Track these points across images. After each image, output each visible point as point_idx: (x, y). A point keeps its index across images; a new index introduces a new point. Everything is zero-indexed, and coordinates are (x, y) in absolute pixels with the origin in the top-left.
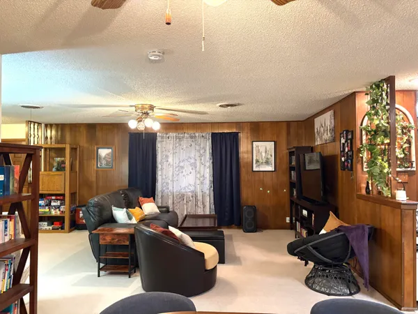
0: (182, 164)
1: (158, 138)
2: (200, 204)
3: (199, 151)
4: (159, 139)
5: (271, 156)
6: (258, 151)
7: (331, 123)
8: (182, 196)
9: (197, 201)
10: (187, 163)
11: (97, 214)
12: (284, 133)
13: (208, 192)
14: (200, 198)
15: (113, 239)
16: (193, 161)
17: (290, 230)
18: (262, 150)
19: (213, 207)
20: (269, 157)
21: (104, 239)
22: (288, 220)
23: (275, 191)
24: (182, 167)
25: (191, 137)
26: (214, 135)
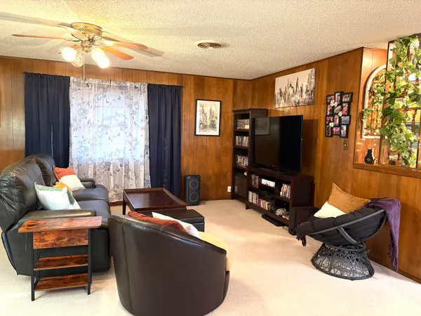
0: (106, 123)
1: (71, 84)
2: (131, 174)
3: (130, 106)
4: (73, 86)
5: (216, 118)
6: (203, 112)
7: (310, 83)
8: (107, 166)
9: (127, 170)
10: (114, 122)
11: (16, 198)
12: (230, 92)
13: (142, 160)
14: (132, 167)
15: (58, 239)
16: (122, 119)
17: (231, 200)
18: (207, 110)
19: (148, 178)
20: (214, 119)
21: (43, 240)
22: (229, 189)
23: (219, 159)
24: (107, 127)
25: (121, 88)
26: (150, 87)
